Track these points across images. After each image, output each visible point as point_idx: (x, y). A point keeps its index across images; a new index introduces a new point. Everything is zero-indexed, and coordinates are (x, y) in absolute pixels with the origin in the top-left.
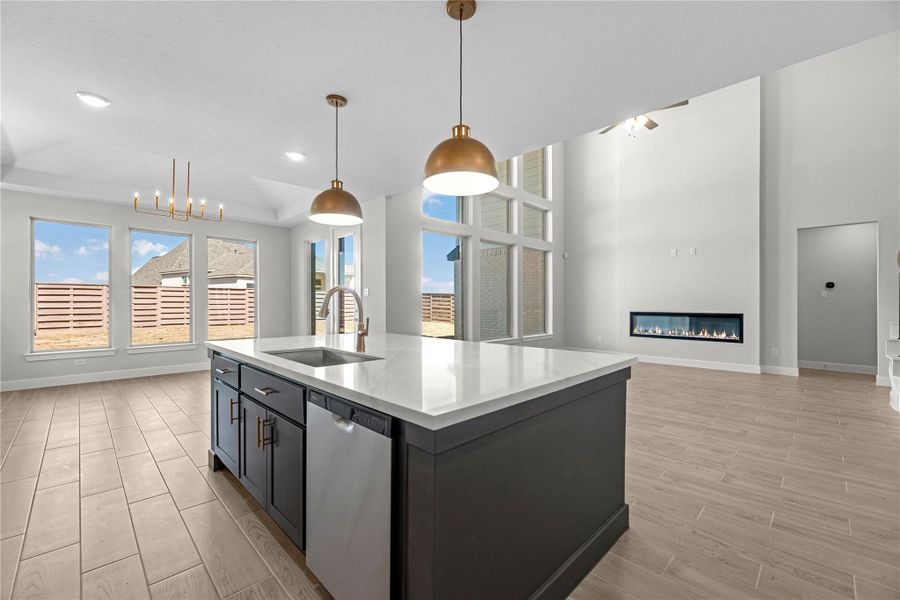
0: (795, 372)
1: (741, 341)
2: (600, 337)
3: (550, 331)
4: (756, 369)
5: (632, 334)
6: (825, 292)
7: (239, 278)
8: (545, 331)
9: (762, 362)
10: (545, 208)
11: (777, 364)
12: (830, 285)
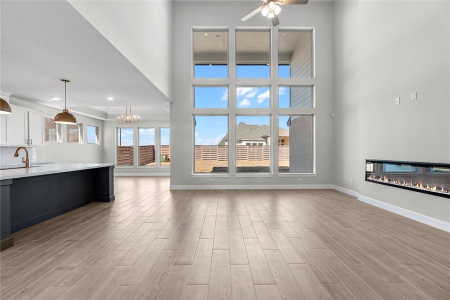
3: (315, 172)
5: (366, 179)
7: (242, 141)
8: (312, 172)
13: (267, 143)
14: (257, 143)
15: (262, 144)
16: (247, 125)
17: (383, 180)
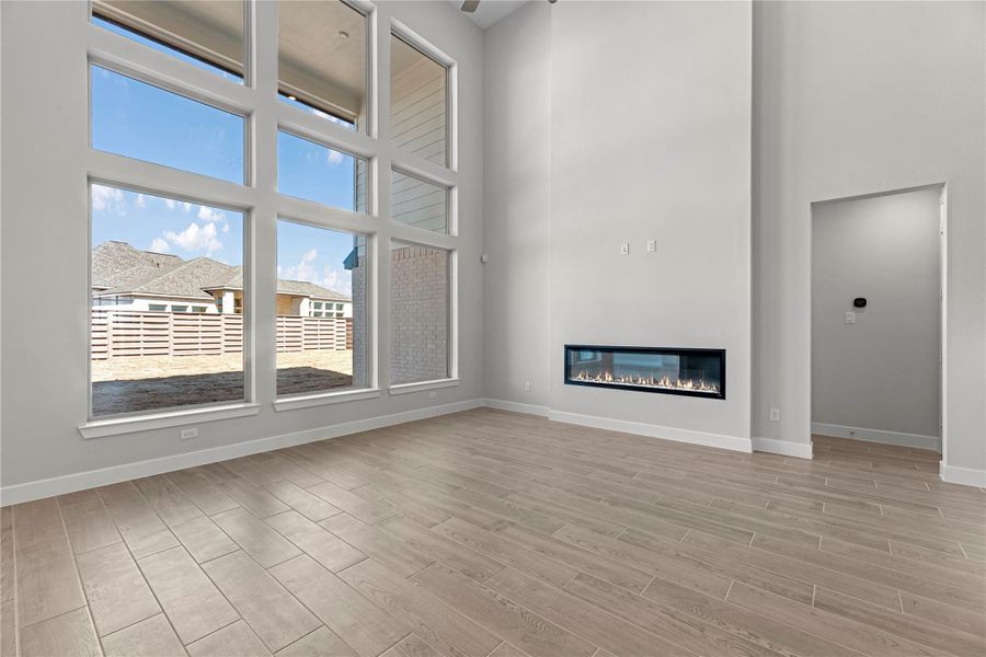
0: (805, 450)
1: (721, 395)
2: (528, 384)
3: (455, 375)
4: (745, 445)
5: (567, 381)
6: (853, 314)
7: (136, 297)
8: (449, 376)
9: (755, 431)
10: (447, 182)
11: (778, 437)
12: (860, 303)
13: (220, 306)
14: (190, 307)
15: (204, 309)
16: (137, 252)
17: (604, 379)
